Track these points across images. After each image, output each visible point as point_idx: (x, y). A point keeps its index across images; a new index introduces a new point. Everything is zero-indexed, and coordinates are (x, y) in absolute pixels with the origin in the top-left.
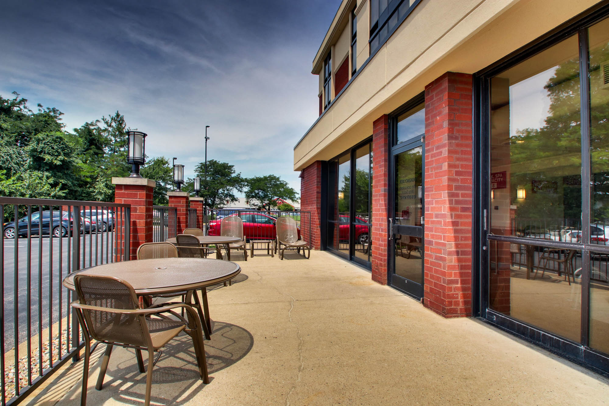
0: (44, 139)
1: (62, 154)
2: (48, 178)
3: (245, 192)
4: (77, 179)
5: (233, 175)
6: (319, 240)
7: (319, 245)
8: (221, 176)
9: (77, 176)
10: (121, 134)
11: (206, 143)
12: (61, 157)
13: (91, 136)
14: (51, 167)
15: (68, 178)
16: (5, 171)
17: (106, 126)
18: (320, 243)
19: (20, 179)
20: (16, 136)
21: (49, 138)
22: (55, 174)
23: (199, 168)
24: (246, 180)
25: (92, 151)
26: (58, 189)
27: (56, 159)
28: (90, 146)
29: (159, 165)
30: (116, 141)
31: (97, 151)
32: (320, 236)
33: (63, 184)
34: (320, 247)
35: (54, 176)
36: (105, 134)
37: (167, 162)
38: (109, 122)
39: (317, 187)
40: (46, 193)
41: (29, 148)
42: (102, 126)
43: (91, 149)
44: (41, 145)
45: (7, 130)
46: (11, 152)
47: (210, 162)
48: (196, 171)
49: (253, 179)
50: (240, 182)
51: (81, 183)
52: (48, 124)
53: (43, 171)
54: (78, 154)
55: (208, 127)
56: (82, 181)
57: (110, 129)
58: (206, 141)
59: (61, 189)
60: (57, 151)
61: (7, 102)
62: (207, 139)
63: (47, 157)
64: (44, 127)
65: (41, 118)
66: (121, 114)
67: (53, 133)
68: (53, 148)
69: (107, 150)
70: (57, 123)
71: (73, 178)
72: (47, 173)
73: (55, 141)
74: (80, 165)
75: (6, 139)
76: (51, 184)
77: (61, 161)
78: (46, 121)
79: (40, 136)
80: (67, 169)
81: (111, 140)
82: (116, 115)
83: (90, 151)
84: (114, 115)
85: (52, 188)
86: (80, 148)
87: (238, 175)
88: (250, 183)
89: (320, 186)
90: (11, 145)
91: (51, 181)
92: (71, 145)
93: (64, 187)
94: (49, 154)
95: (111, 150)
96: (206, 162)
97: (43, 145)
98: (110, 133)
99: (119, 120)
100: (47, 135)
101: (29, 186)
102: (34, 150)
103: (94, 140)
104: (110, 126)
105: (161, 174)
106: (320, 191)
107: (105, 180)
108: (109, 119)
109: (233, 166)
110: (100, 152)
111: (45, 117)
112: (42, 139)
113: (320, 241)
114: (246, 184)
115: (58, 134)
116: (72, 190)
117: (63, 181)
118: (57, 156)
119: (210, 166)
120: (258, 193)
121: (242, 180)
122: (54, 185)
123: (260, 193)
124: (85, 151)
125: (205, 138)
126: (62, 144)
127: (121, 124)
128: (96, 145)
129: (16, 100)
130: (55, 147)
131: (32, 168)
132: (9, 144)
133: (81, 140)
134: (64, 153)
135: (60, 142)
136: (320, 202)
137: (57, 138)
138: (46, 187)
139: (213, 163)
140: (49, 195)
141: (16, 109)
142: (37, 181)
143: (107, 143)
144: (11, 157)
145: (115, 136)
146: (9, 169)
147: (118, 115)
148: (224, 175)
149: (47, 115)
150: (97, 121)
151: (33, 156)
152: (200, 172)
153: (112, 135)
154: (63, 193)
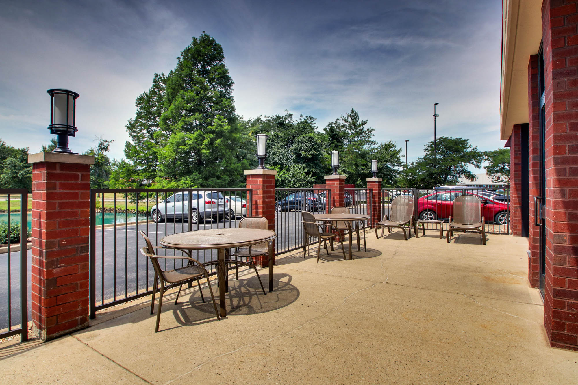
0: (301, 140)
1: (313, 149)
2: (304, 168)
3: (485, 168)
4: (324, 168)
5: (469, 150)
6: (519, 223)
7: (519, 230)
8: (454, 152)
9: (324, 166)
10: (356, 127)
11: (435, 120)
12: (312, 152)
13: (333, 132)
14: (306, 160)
15: (317, 167)
16: (280, 166)
17: (344, 122)
18: (521, 228)
19: (288, 170)
20: (287, 141)
21: (304, 139)
22: (309, 165)
23: (428, 147)
24: (485, 154)
25: (334, 145)
26: (310, 176)
27: (309, 154)
28: (332, 140)
29: (386, 149)
30: (352, 133)
31: (337, 144)
32: (521, 218)
33: (313, 172)
34: (521, 232)
35: (308, 166)
36: (343, 129)
37: (394, 146)
38: (346, 118)
39: (515, 158)
40: (303, 180)
41: (293, 148)
42: (341, 122)
43: (333, 143)
44: (300, 145)
45: (281, 137)
46: (283, 152)
47: (440, 139)
48: (425, 150)
49: (496, 152)
50: (477, 157)
51: (327, 170)
52: (305, 129)
53: (301, 164)
54: (325, 148)
55: (437, 104)
56: (327, 169)
57: (347, 124)
58: (435, 118)
59: (313, 176)
60: (309, 148)
61: (282, 118)
62: (435, 116)
63: (303, 153)
64: (303, 132)
65: (301, 125)
66: (355, 110)
67: (307, 135)
68: (307, 146)
69: (345, 142)
70: (311, 127)
71: (320, 167)
72: (303, 165)
73: (308, 140)
74: (325, 156)
75: (281, 143)
76: (306, 173)
77: (312, 155)
78: (304, 126)
79: (300, 138)
80: (316, 161)
81: (348, 133)
82: (351, 112)
83: (332, 144)
84: (350, 112)
85: (306, 175)
86: (326, 143)
87: (473, 150)
88: (491, 157)
89: (521, 156)
90: (283, 147)
91: (306, 170)
92: (319, 142)
93: (314, 174)
94: (304, 150)
95: (348, 141)
96: (435, 140)
97: (301, 145)
98: (347, 128)
99: (354, 115)
100: (304, 137)
101: (293, 175)
102: (296, 149)
103: (335, 135)
104: (347, 122)
105: (388, 158)
106: (521, 162)
107: (343, 166)
108: (346, 116)
109: (467, 140)
110: (340, 144)
111: (304, 123)
112: (300, 140)
113: (521, 225)
114: (486, 158)
115: (310, 135)
116: (320, 176)
117: (313, 170)
118: (310, 151)
119: (441, 143)
120: (503, 168)
121: (480, 155)
122: (307, 174)
123: (506, 167)
124: (329, 145)
125: (434, 116)
126: (313, 142)
127: (355, 119)
128: (337, 139)
129: (287, 115)
130: (308, 145)
131: (296, 162)
132: (282, 147)
133: (327, 137)
134: (314, 149)
135: (311, 141)
136: (520, 176)
137: (309, 138)
138: (302, 175)
139: (444, 140)
140: (305, 181)
141: (287, 122)
142: (297, 171)
143: (346, 136)
144: (283, 156)
145: (350, 129)
146: (282, 164)
147: (353, 112)
148: (456, 151)
149: (306, 122)
150: (338, 119)
151: (296, 153)
152: (430, 150)
153: (348, 129)
154: (314, 179)
